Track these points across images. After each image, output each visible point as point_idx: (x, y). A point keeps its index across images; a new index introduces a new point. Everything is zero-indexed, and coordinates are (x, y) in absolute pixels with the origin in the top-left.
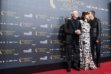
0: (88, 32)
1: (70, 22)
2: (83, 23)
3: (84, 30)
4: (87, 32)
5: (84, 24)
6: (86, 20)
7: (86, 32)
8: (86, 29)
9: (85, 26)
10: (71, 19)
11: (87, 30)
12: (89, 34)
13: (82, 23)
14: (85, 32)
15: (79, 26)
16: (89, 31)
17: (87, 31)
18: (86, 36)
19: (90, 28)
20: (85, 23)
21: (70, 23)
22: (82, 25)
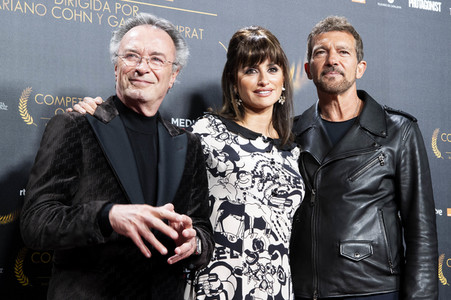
0: (269, 241)
1: (84, 142)
2: (227, 149)
3: (232, 226)
4: (258, 244)
5: (233, 156)
6: (259, 122)
7: (248, 245)
8: (253, 211)
9: (246, 179)
10: (104, 115)
11: (260, 223)
12: (284, 262)
13: (220, 146)
14: (238, 246)
15: (186, 178)
16: (285, 230)
17: (260, 234)
18: (253, 284)
19: (297, 200)
20: (249, 149)
21: (86, 152)
22: (214, 172)
